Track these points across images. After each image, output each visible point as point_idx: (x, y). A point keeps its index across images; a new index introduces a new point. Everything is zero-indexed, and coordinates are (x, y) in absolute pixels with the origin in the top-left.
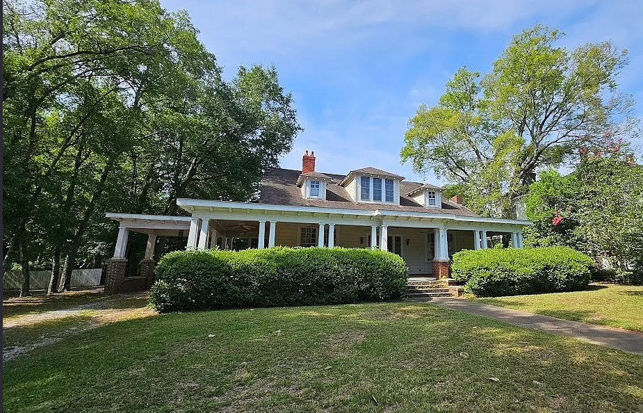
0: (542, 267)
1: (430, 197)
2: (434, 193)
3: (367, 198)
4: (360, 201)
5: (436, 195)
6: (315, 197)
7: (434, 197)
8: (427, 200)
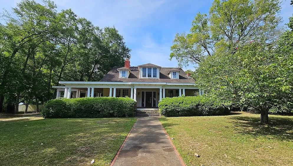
0: (196, 105)
1: (174, 74)
2: (175, 73)
3: (145, 76)
4: (142, 78)
5: (177, 74)
6: (124, 77)
7: (175, 74)
8: (172, 76)
